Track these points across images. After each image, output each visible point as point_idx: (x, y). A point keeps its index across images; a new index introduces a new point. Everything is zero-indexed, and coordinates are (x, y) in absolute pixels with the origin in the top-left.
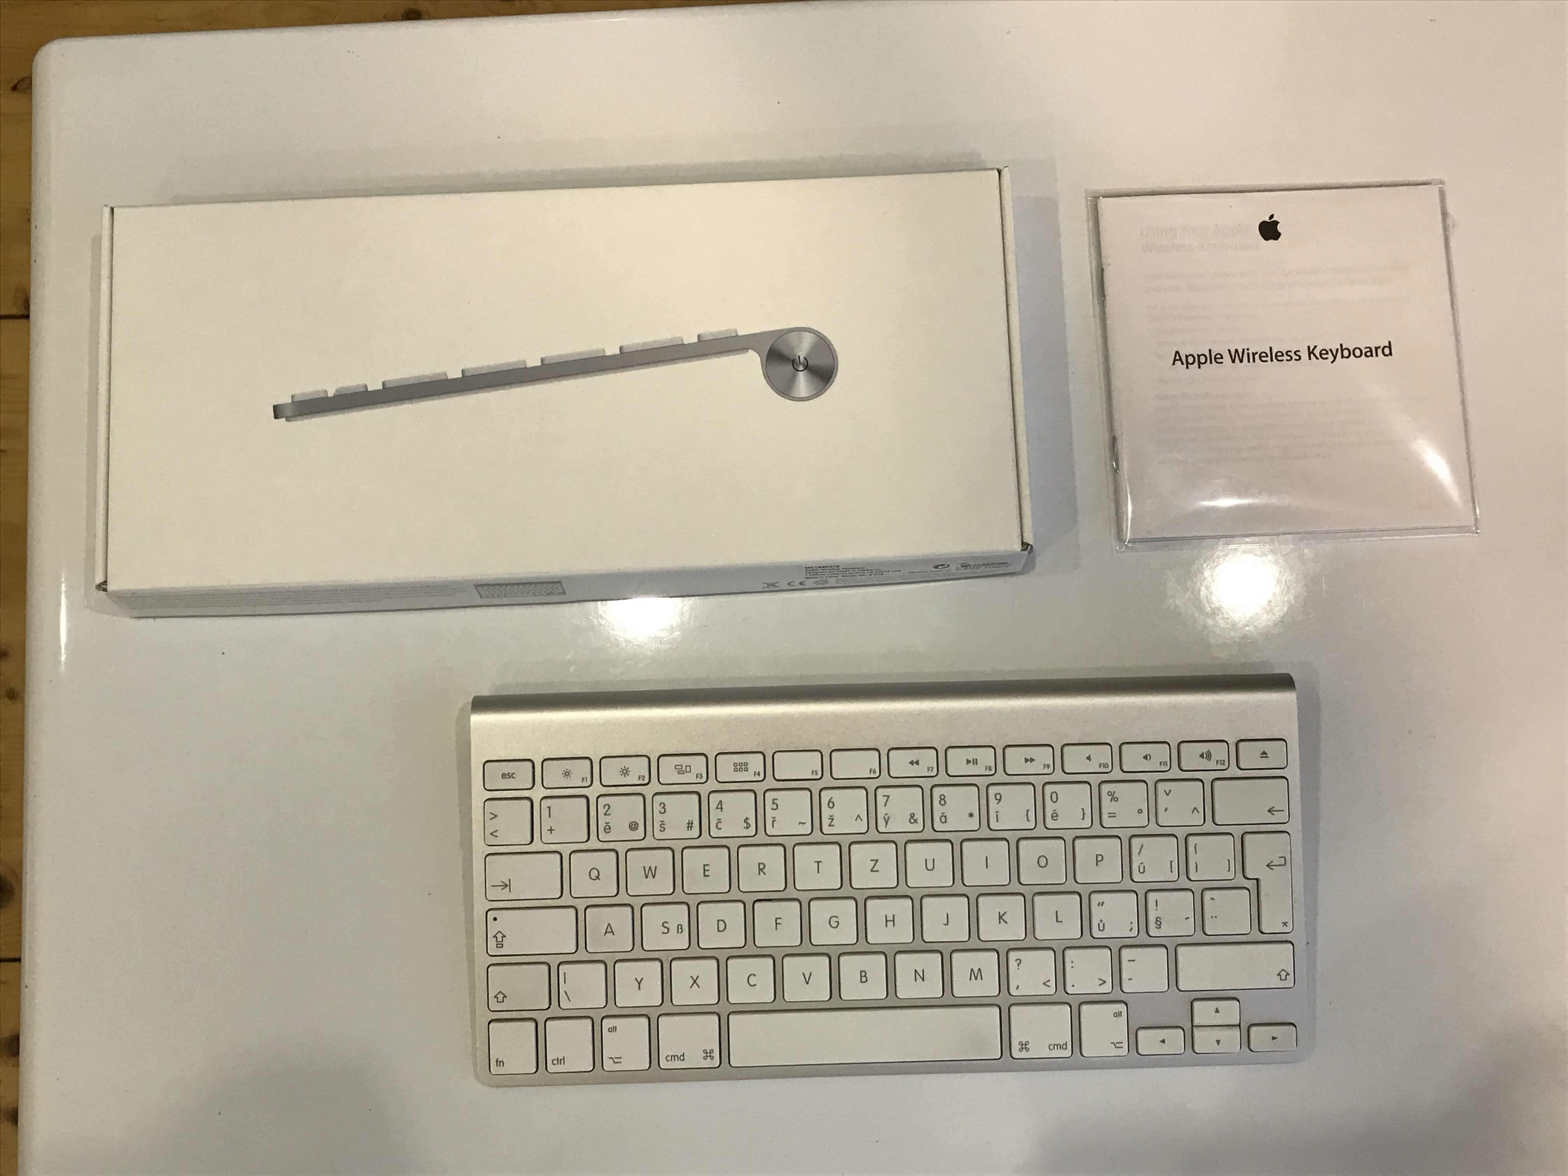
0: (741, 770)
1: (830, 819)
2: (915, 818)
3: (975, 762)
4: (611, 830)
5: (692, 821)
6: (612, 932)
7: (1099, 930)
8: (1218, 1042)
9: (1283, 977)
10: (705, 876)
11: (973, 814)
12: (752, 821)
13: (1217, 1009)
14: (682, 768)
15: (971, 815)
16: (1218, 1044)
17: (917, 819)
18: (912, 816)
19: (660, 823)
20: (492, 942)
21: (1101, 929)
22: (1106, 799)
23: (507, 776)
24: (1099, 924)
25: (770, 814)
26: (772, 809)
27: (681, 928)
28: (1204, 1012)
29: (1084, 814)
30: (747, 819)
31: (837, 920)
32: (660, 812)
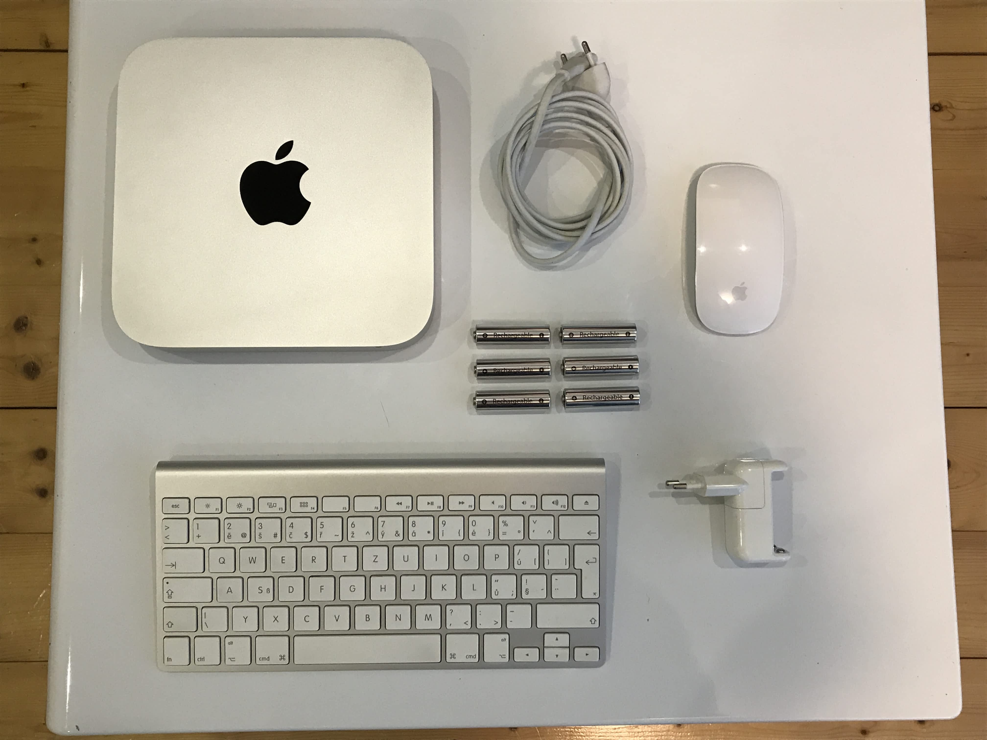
0: (304, 506)
1: (352, 533)
2: (398, 533)
3: (432, 503)
4: (231, 537)
5: (276, 533)
6: (231, 591)
7: (495, 595)
8: (557, 656)
9: (593, 622)
10: (282, 563)
11: (430, 532)
12: (309, 534)
13: (557, 638)
14: (271, 504)
15: (429, 532)
16: (557, 657)
17: (399, 534)
18: (397, 532)
19: (259, 534)
20: (166, 595)
21: (496, 594)
22: (501, 524)
23: (175, 506)
24: (495, 592)
25: (319, 530)
26: (321, 528)
27: (269, 590)
28: (549, 639)
29: (489, 532)
30: (306, 532)
31: (354, 587)
32: (259, 528)
